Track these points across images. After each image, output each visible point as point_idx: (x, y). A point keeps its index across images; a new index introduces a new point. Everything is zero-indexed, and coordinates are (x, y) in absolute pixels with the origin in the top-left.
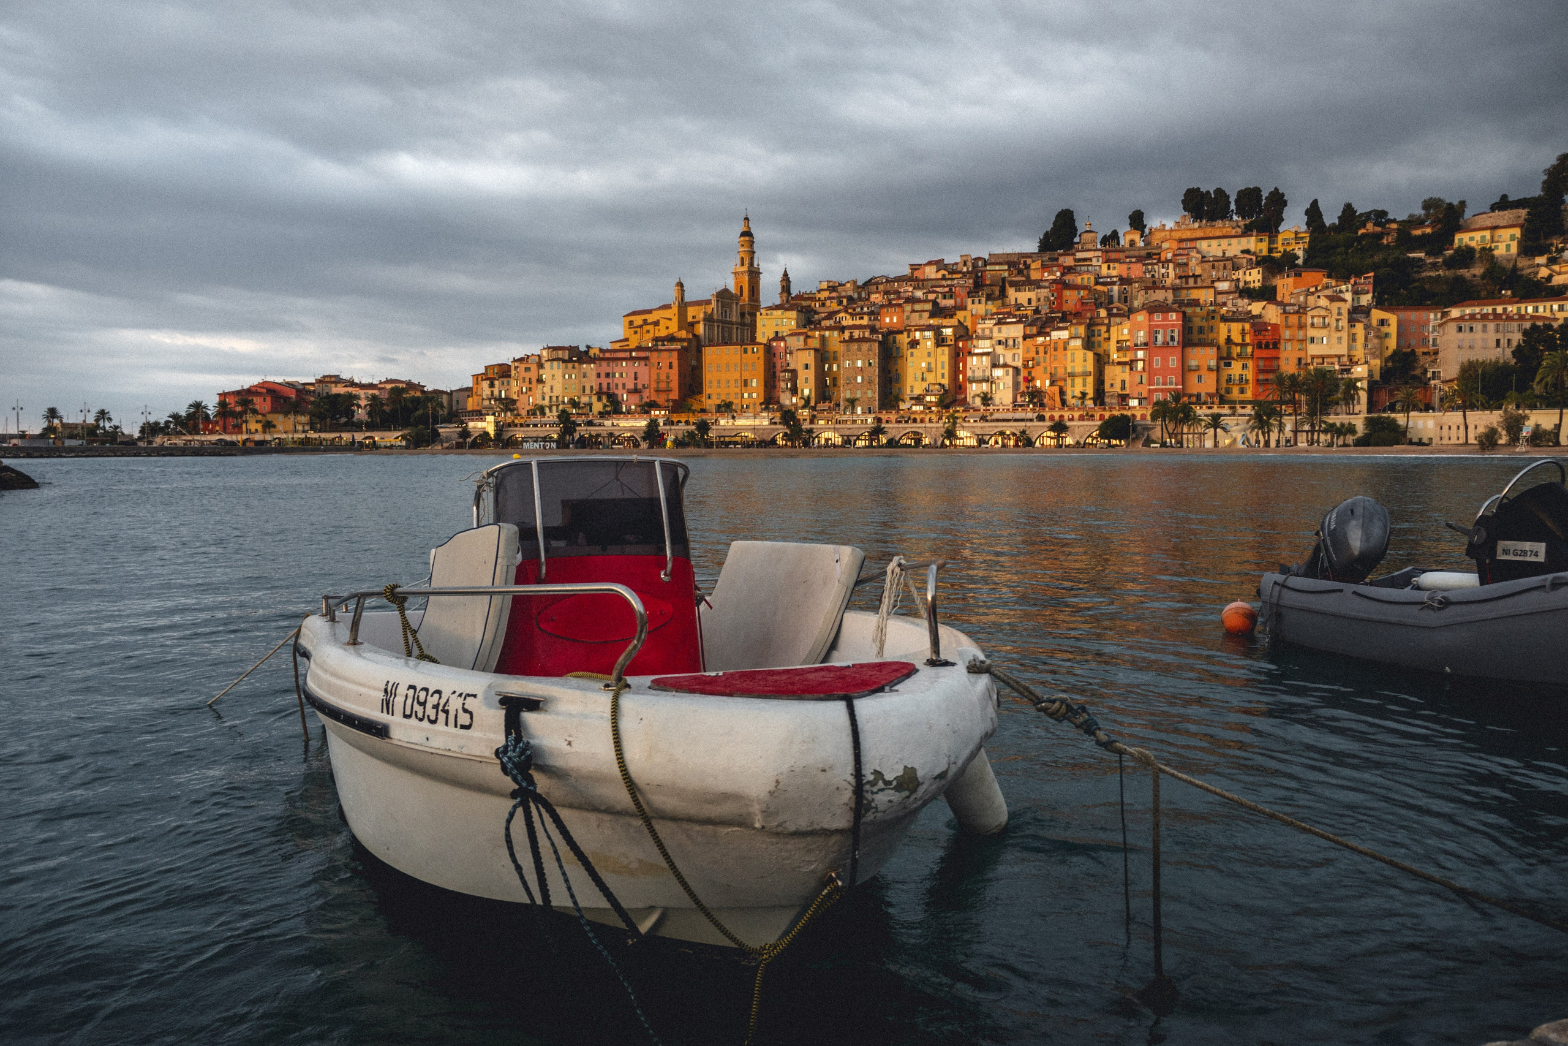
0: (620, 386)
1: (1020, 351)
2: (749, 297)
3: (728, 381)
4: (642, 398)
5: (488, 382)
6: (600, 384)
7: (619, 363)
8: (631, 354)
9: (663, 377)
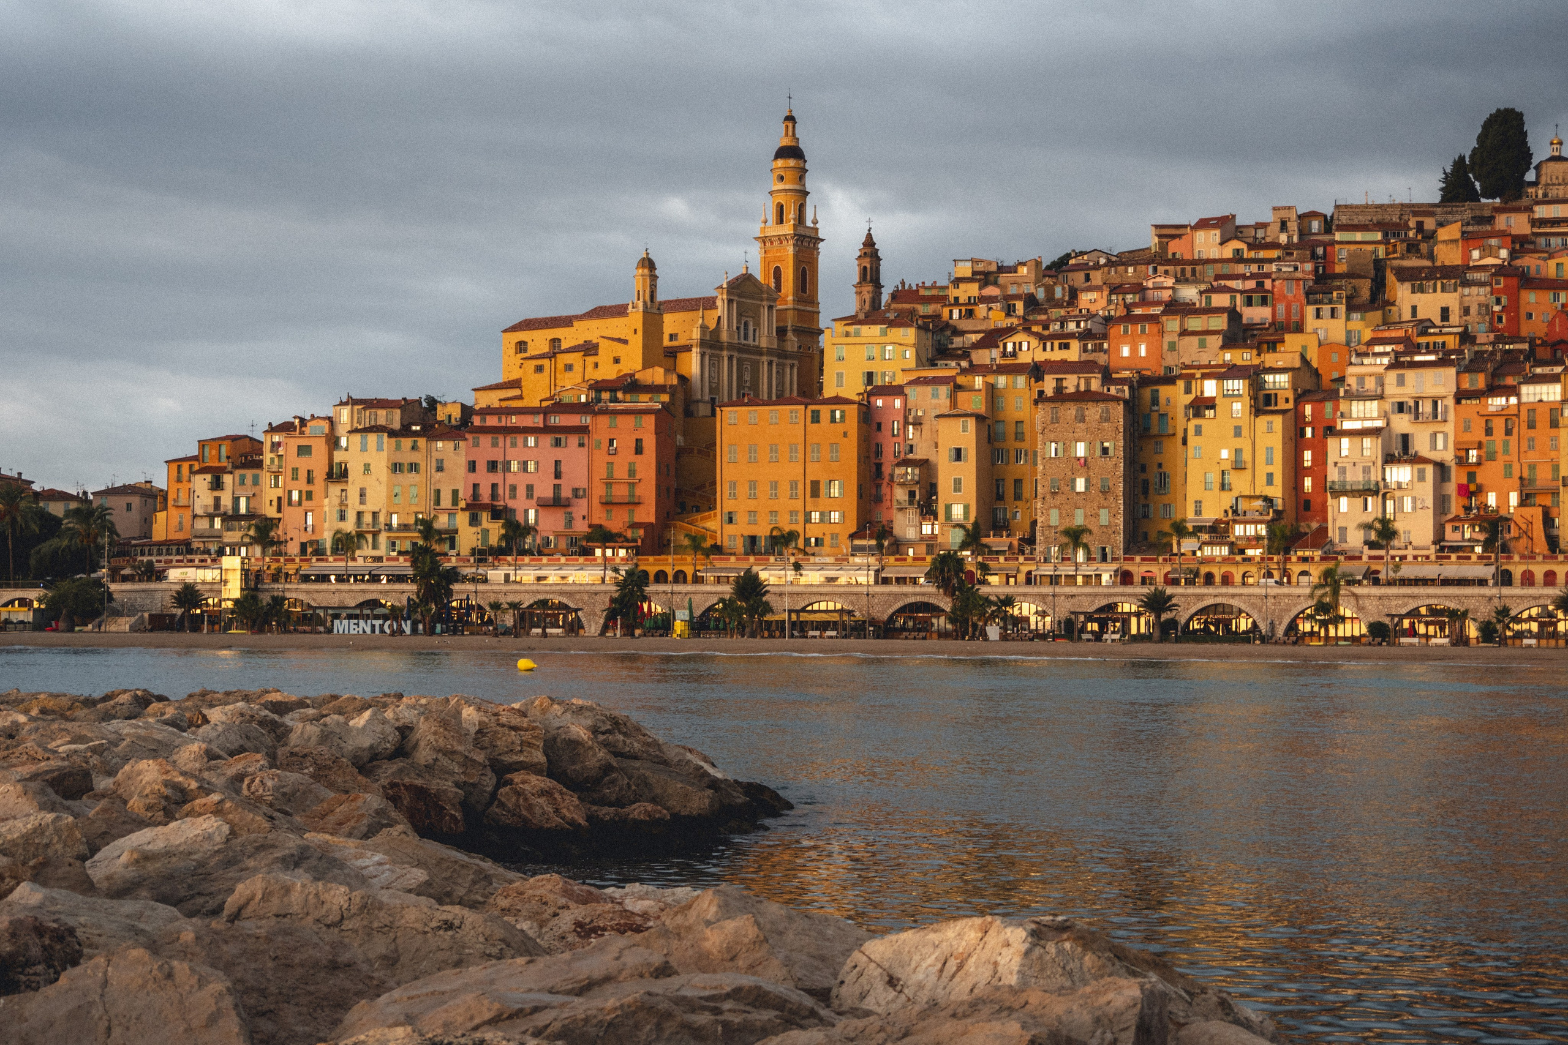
0: (521, 491)
1: (1449, 428)
2: (795, 294)
3: (775, 485)
4: (570, 521)
5: (209, 477)
6: (476, 486)
7: (520, 439)
8: (530, 419)
9: (621, 473)
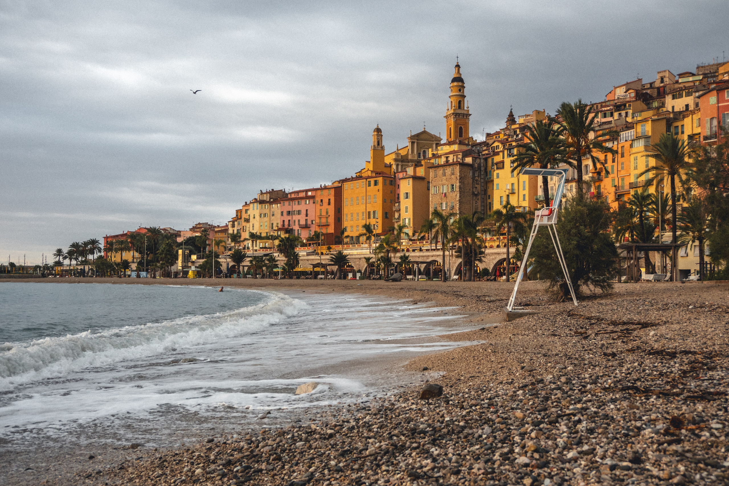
1: (590, 162)
2: (455, 138)
3: (358, 214)
4: (310, 234)
5: (231, 223)
7: (299, 202)
8: (306, 194)
9: (324, 213)
